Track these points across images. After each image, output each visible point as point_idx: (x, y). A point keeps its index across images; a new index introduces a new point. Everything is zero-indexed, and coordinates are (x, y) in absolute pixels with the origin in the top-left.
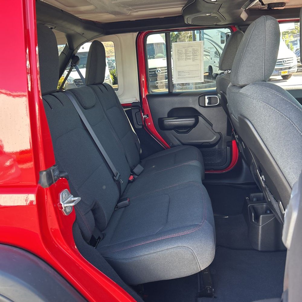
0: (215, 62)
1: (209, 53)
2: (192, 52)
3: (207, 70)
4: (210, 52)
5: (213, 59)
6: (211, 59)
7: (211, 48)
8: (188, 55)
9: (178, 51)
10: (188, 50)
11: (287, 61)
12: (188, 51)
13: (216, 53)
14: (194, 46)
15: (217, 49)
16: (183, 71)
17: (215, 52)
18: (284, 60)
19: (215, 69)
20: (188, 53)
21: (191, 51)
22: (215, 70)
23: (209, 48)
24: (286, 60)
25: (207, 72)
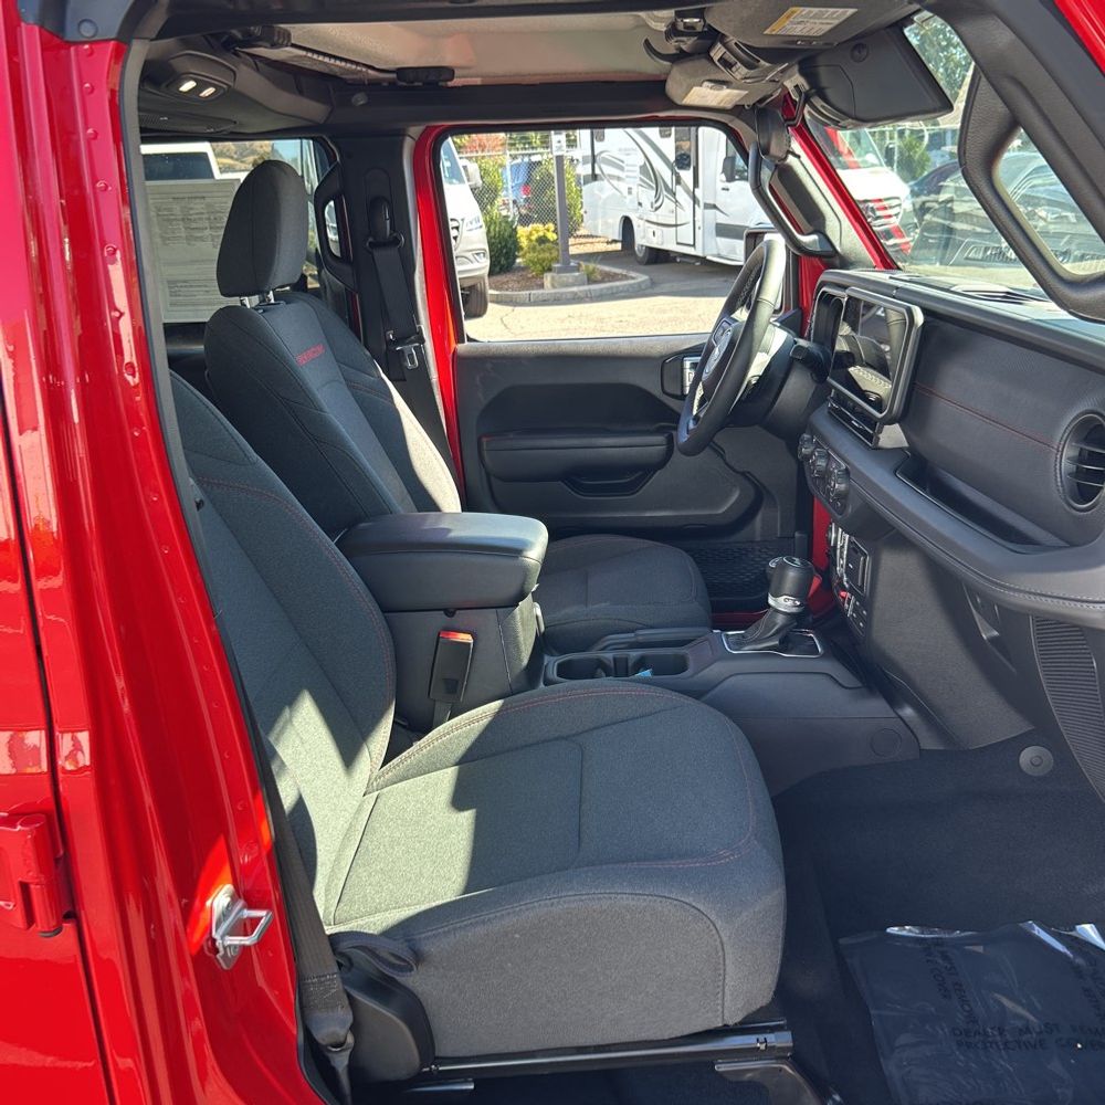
0: (640, 204)
1: (622, 169)
2: (206, 216)
3: (617, 231)
4: (626, 168)
5: (634, 191)
6: (630, 193)
7: (627, 152)
8: (194, 225)
9: (159, 210)
10: (191, 209)
11: (878, 209)
12: (191, 212)
13: (643, 169)
14: (209, 195)
15: (646, 156)
16: (185, 282)
17: (641, 167)
18: (871, 205)
19: (642, 228)
20: (192, 217)
21: (202, 213)
22: (642, 234)
23: (620, 150)
24: (876, 205)
25: (617, 238)
